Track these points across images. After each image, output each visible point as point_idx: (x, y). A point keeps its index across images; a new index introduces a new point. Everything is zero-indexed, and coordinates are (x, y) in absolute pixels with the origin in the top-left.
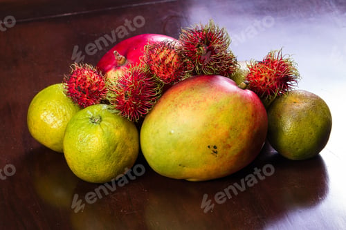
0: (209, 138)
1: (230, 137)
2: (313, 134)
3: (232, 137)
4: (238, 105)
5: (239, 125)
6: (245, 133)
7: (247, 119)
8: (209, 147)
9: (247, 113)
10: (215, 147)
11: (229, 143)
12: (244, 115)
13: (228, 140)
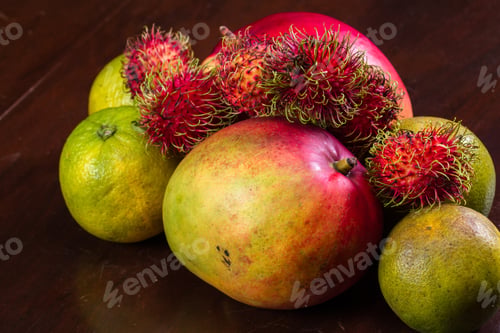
0: (219, 232)
1: (250, 246)
2: (428, 298)
3: (255, 247)
4: (285, 196)
5: (272, 231)
6: (280, 248)
7: (291, 224)
8: (218, 248)
9: (297, 216)
10: (226, 253)
11: (248, 254)
12: (288, 216)
13: (248, 249)
